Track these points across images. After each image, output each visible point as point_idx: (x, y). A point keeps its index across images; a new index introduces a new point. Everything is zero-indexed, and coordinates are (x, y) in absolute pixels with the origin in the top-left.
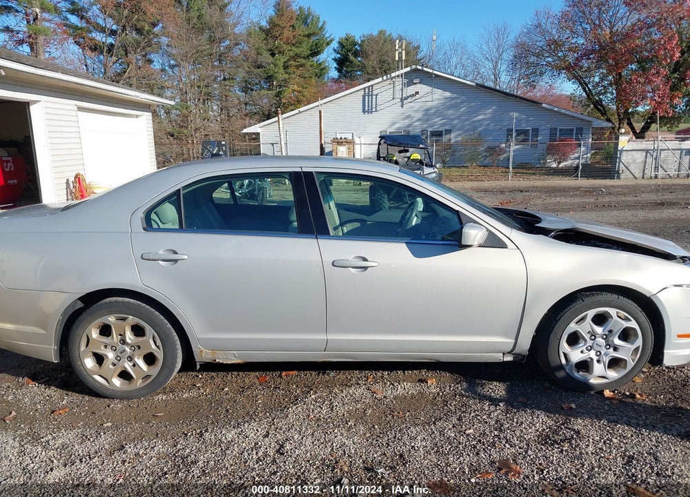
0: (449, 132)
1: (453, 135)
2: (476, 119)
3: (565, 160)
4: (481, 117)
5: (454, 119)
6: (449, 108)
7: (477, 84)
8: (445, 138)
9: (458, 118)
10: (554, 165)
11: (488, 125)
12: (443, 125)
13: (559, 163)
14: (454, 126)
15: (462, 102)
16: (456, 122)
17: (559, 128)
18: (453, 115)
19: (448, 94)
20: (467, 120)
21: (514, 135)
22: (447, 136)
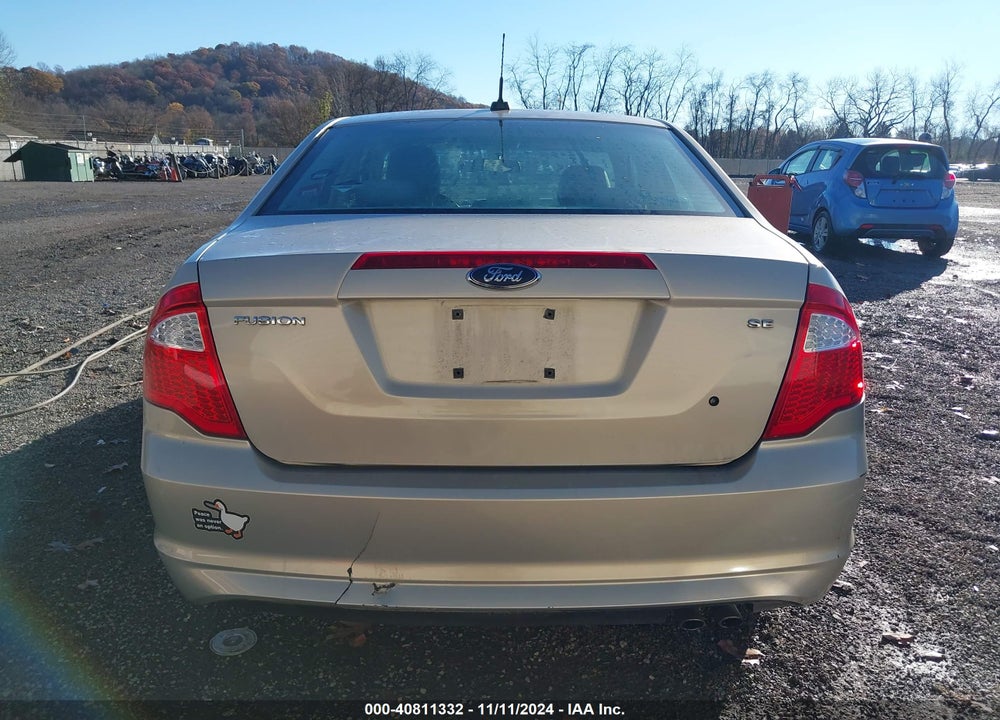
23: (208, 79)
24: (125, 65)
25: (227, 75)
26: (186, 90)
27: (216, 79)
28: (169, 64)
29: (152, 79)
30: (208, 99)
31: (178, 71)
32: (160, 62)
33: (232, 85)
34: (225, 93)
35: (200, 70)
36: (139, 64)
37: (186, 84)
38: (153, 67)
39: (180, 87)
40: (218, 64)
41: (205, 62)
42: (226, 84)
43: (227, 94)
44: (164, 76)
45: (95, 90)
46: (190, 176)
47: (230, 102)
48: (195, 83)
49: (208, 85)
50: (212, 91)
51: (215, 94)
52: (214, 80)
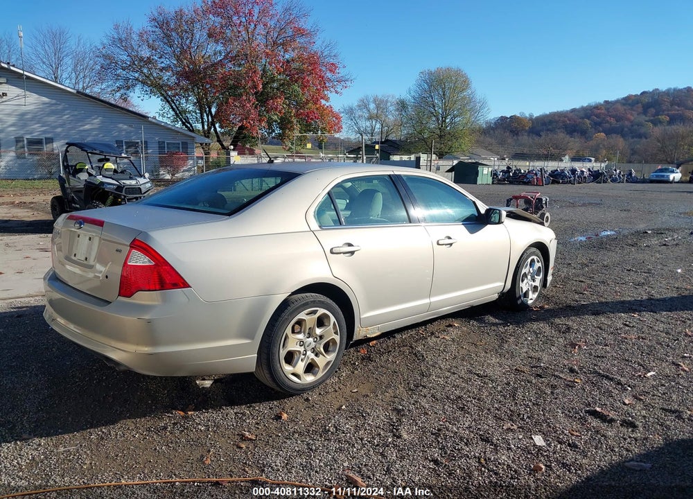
0: (49, 141)
1: (55, 145)
2: (82, 128)
3: (177, 172)
4: (87, 127)
5: (56, 127)
6: (49, 114)
7: (78, 92)
8: (46, 148)
9: (61, 126)
10: (168, 177)
11: (97, 135)
12: (44, 132)
13: (173, 175)
14: (58, 135)
15: (64, 109)
16: (59, 130)
17: (166, 142)
18: (56, 122)
19: (45, 99)
20: (73, 128)
21: (124, 147)
22: (48, 146)
23: (629, 116)
24: (573, 110)
25: (645, 112)
26: (611, 124)
27: (636, 116)
28: (603, 108)
29: (588, 118)
30: (626, 129)
31: (608, 112)
32: (597, 107)
33: (647, 119)
34: (640, 125)
35: (625, 110)
36: (583, 109)
37: (613, 120)
38: (591, 110)
39: (607, 122)
40: (640, 105)
41: (629, 105)
42: (643, 118)
43: (642, 125)
44: (597, 116)
45: (550, 127)
46: (553, 182)
47: (643, 130)
48: (618, 119)
49: (628, 119)
50: (630, 124)
51: (632, 126)
52: (634, 116)
